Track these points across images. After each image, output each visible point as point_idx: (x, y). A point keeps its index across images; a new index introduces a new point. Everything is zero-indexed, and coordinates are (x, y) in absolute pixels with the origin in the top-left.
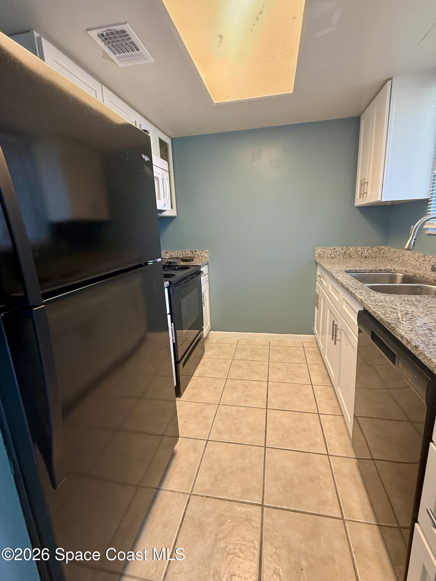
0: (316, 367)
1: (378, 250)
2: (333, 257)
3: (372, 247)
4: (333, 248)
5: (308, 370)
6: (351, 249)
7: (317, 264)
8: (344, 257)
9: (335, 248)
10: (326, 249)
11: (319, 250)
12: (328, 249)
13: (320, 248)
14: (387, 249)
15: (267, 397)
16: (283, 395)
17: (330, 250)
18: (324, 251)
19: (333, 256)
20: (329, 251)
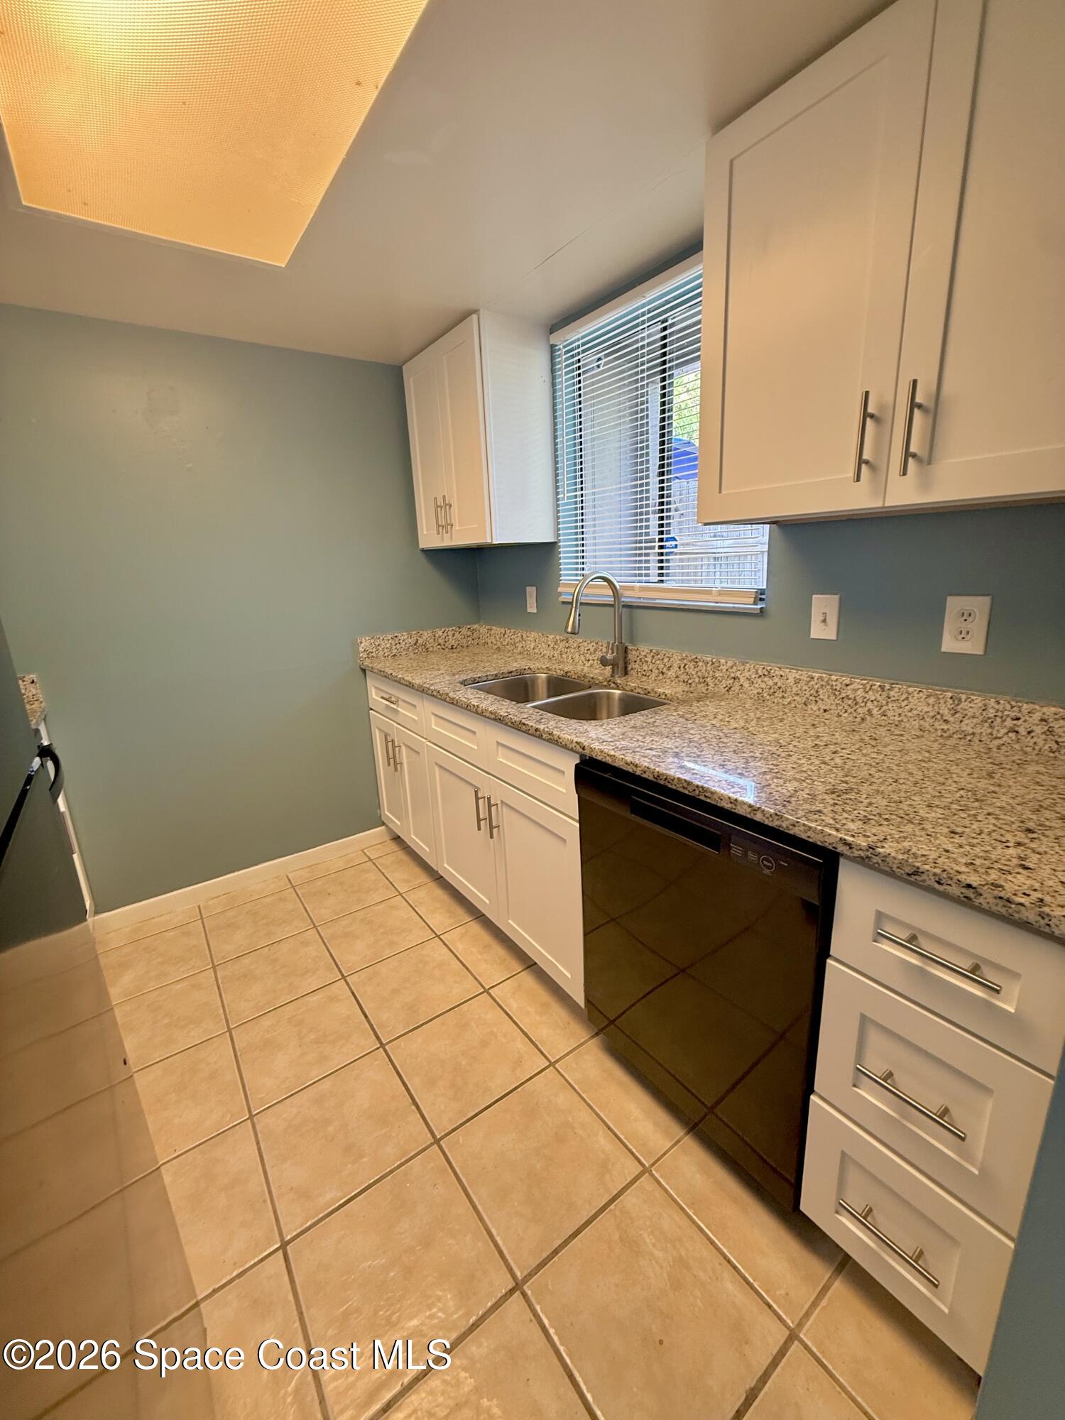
0: (422, 893)
1: (469, 633)
2: (395, 655)
3: (460, 628)
4: (392, 636)
5: (411, 906)
6: (426, 635)
7: (364, 671)
8: (416, 651)
9: (396, 634)
10: (379, 638)
11: (365, 644)
12: (383, 639)
13: (367, 638)
14: (485, 629)
15: (366, 1016)
16: (395, 992)
17: (389, 640)
18: (377, 644)
19: (394, 651)
20: (385, 642)
